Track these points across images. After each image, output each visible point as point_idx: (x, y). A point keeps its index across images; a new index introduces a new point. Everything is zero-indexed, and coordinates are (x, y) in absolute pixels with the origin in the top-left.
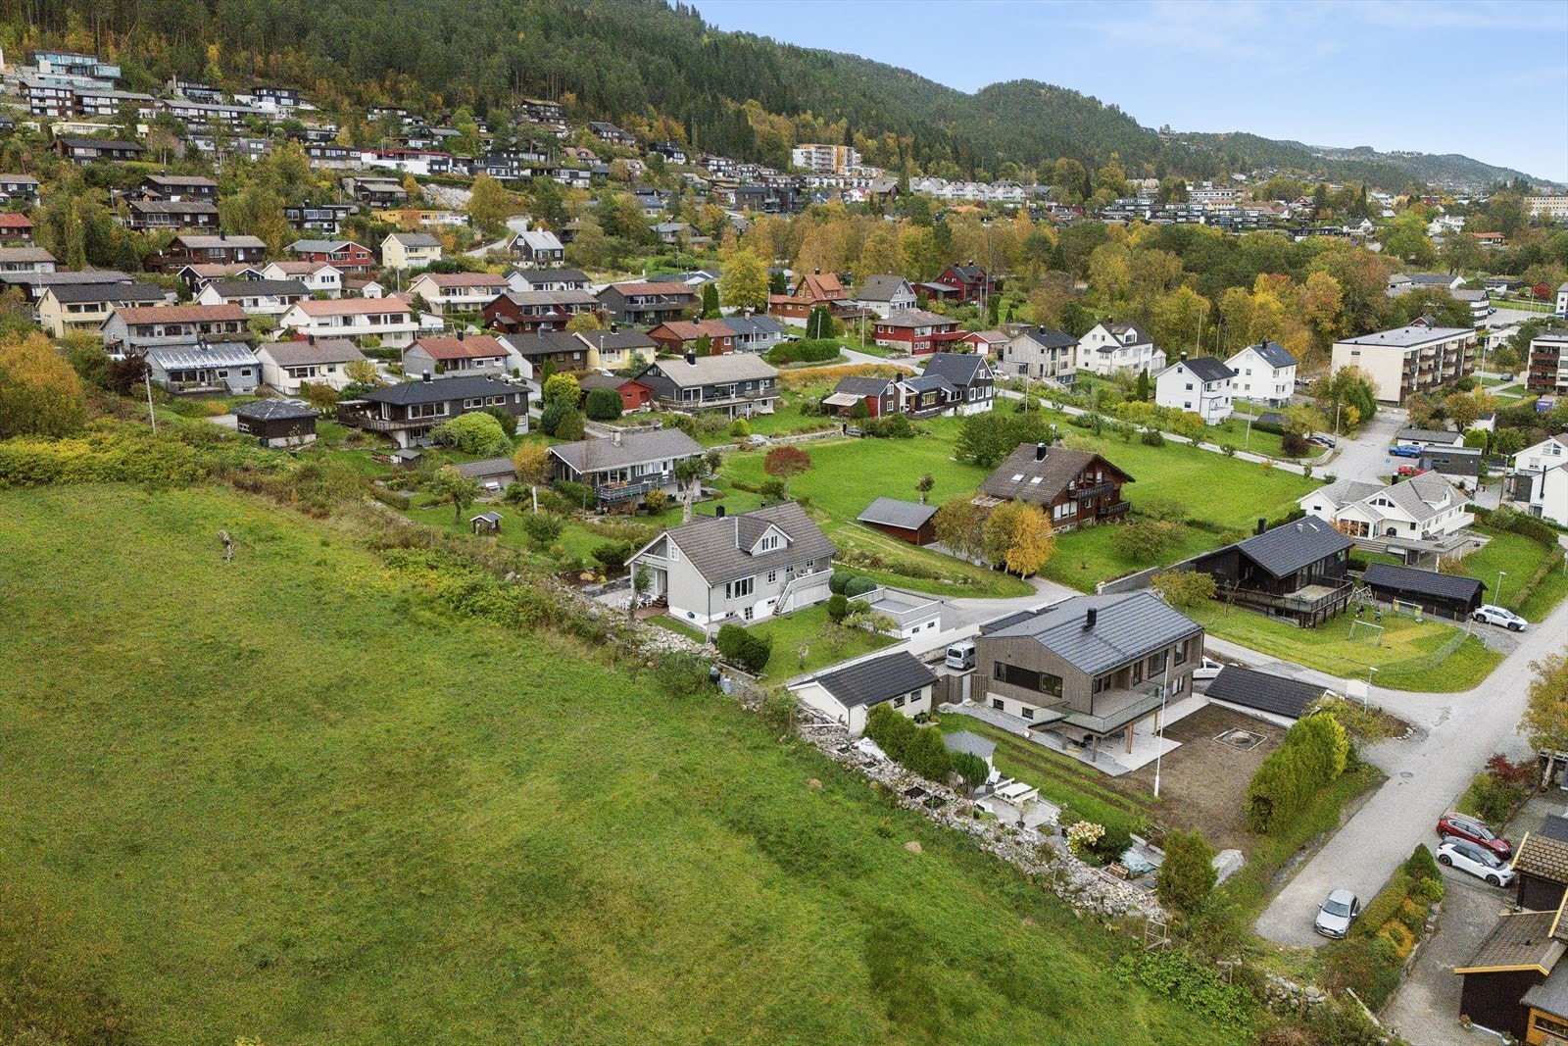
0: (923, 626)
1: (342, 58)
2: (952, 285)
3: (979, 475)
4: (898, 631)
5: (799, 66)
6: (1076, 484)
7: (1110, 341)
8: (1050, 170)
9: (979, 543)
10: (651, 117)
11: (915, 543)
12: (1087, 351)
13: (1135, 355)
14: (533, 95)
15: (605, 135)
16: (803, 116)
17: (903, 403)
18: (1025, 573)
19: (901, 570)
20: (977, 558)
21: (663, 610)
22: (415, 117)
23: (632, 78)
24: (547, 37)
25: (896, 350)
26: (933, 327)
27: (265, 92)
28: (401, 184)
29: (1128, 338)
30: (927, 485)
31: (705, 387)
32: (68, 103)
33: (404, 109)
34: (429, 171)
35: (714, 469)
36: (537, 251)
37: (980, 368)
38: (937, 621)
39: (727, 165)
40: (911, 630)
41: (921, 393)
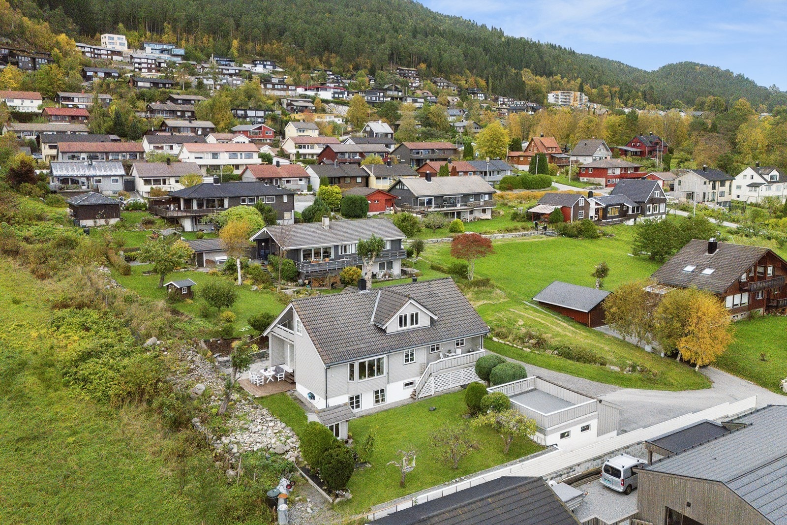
0: (575, 431)
1: (301, 46)
2: (637, 147)
3: (653, 267)
4: (542, 436)
5: (554, 52)
6: (748, 277)
7: (758, 179)
8: (703, 103)
9: (650, 327)
10: (467, 76)
11: (585, 325)
12: (739, 187)
13: (777, 190)
14: (404, 65)
15: (439, 84)
16: (555, 77)
17: (592, 213)
18: (699, 363)
19: (566, 353)
20: (648, 343)
21: (290, 387)
22: (337, 76)
23: (458, 56)
24: (414, 36)
25: (593, 184)
26: (621, 168)
27: (258, 62)
28: (313, 102)
29: (772, 177)
30: (602, 272)
31: (436, 197)
32: (153, 66)
33: (331, 71)
34: (332, 98)
35: (418, 254)
36: (377, 134)
37: (656, 189)
38: (594, 424)
39: (509, 101)
40: (559, 434)
41: (607, 207)
